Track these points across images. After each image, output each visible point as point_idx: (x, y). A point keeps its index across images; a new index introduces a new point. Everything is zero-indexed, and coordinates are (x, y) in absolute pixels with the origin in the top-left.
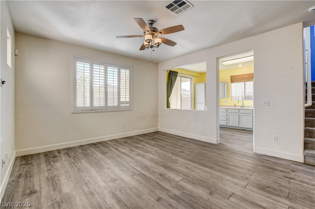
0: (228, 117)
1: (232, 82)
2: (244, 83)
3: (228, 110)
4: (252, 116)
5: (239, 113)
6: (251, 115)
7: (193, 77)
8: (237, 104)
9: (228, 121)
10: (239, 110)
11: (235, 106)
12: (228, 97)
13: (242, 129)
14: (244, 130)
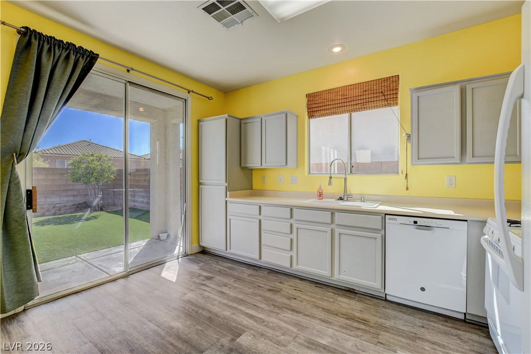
0: (294, 236)
1: (312, 113)
2: (347, 115)
3: (295, 211)
4: (379, 241)
5: (333, 226)
6: (379, 236)
7: (190, 98)
8: (327, 190)
9: (294, 254)
10: (333, 212)
11: (320, 195)
12: (299, 163)
13: (343, 288)
14: (352, 292)
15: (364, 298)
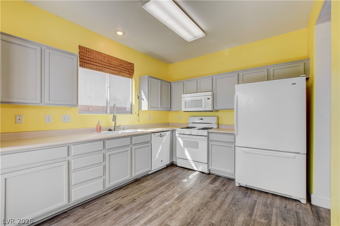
0: (106, 163)
1: (83, 64)
5: (131, 146)
6: (150, 144)
9: (106, 176)
10: (131, 137)
11: (100, 129)
13: (133, 181)
14: (137, 180)
15: (143, 180)
